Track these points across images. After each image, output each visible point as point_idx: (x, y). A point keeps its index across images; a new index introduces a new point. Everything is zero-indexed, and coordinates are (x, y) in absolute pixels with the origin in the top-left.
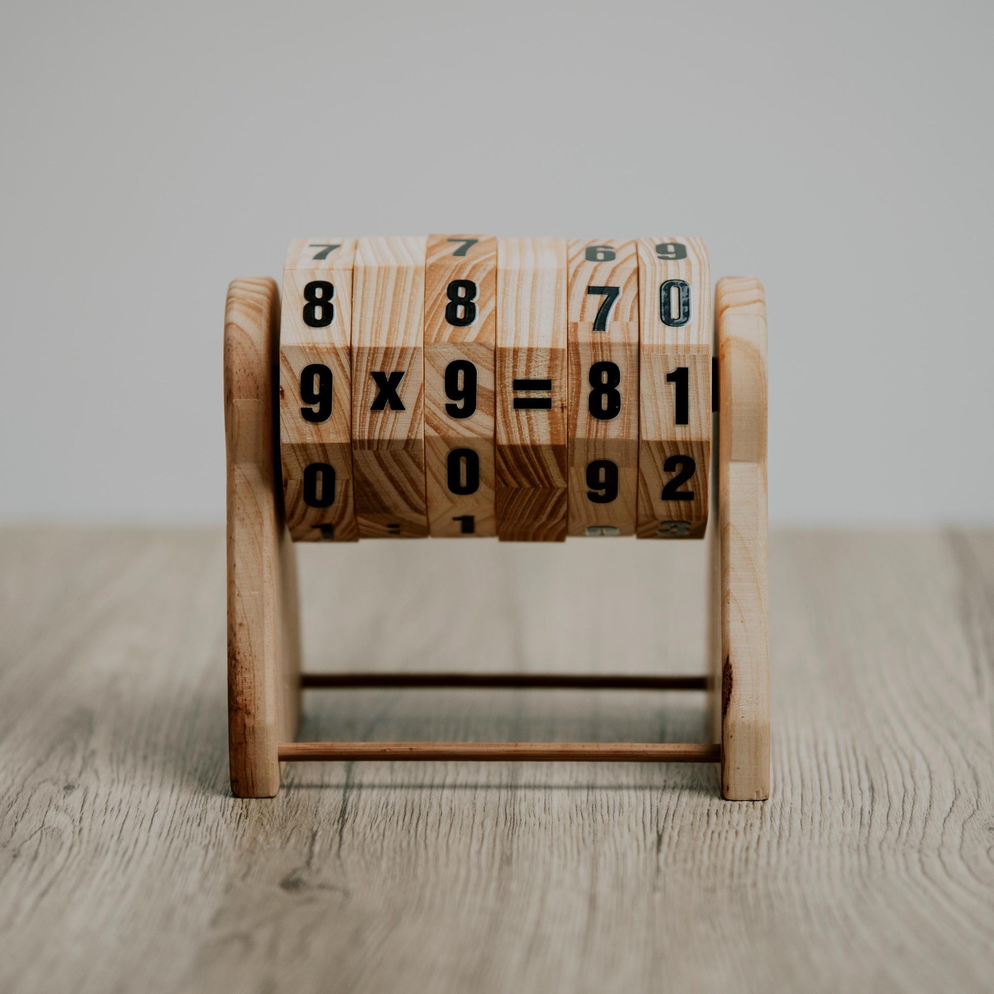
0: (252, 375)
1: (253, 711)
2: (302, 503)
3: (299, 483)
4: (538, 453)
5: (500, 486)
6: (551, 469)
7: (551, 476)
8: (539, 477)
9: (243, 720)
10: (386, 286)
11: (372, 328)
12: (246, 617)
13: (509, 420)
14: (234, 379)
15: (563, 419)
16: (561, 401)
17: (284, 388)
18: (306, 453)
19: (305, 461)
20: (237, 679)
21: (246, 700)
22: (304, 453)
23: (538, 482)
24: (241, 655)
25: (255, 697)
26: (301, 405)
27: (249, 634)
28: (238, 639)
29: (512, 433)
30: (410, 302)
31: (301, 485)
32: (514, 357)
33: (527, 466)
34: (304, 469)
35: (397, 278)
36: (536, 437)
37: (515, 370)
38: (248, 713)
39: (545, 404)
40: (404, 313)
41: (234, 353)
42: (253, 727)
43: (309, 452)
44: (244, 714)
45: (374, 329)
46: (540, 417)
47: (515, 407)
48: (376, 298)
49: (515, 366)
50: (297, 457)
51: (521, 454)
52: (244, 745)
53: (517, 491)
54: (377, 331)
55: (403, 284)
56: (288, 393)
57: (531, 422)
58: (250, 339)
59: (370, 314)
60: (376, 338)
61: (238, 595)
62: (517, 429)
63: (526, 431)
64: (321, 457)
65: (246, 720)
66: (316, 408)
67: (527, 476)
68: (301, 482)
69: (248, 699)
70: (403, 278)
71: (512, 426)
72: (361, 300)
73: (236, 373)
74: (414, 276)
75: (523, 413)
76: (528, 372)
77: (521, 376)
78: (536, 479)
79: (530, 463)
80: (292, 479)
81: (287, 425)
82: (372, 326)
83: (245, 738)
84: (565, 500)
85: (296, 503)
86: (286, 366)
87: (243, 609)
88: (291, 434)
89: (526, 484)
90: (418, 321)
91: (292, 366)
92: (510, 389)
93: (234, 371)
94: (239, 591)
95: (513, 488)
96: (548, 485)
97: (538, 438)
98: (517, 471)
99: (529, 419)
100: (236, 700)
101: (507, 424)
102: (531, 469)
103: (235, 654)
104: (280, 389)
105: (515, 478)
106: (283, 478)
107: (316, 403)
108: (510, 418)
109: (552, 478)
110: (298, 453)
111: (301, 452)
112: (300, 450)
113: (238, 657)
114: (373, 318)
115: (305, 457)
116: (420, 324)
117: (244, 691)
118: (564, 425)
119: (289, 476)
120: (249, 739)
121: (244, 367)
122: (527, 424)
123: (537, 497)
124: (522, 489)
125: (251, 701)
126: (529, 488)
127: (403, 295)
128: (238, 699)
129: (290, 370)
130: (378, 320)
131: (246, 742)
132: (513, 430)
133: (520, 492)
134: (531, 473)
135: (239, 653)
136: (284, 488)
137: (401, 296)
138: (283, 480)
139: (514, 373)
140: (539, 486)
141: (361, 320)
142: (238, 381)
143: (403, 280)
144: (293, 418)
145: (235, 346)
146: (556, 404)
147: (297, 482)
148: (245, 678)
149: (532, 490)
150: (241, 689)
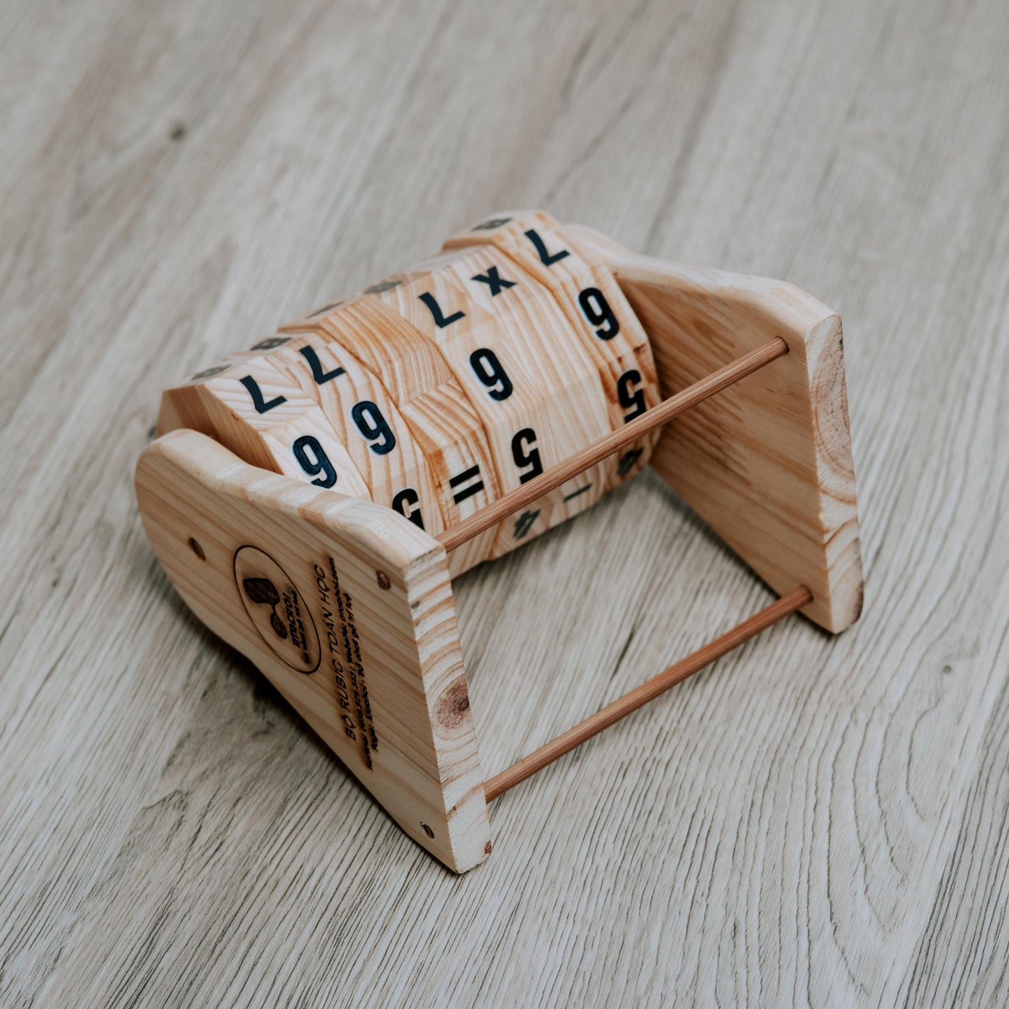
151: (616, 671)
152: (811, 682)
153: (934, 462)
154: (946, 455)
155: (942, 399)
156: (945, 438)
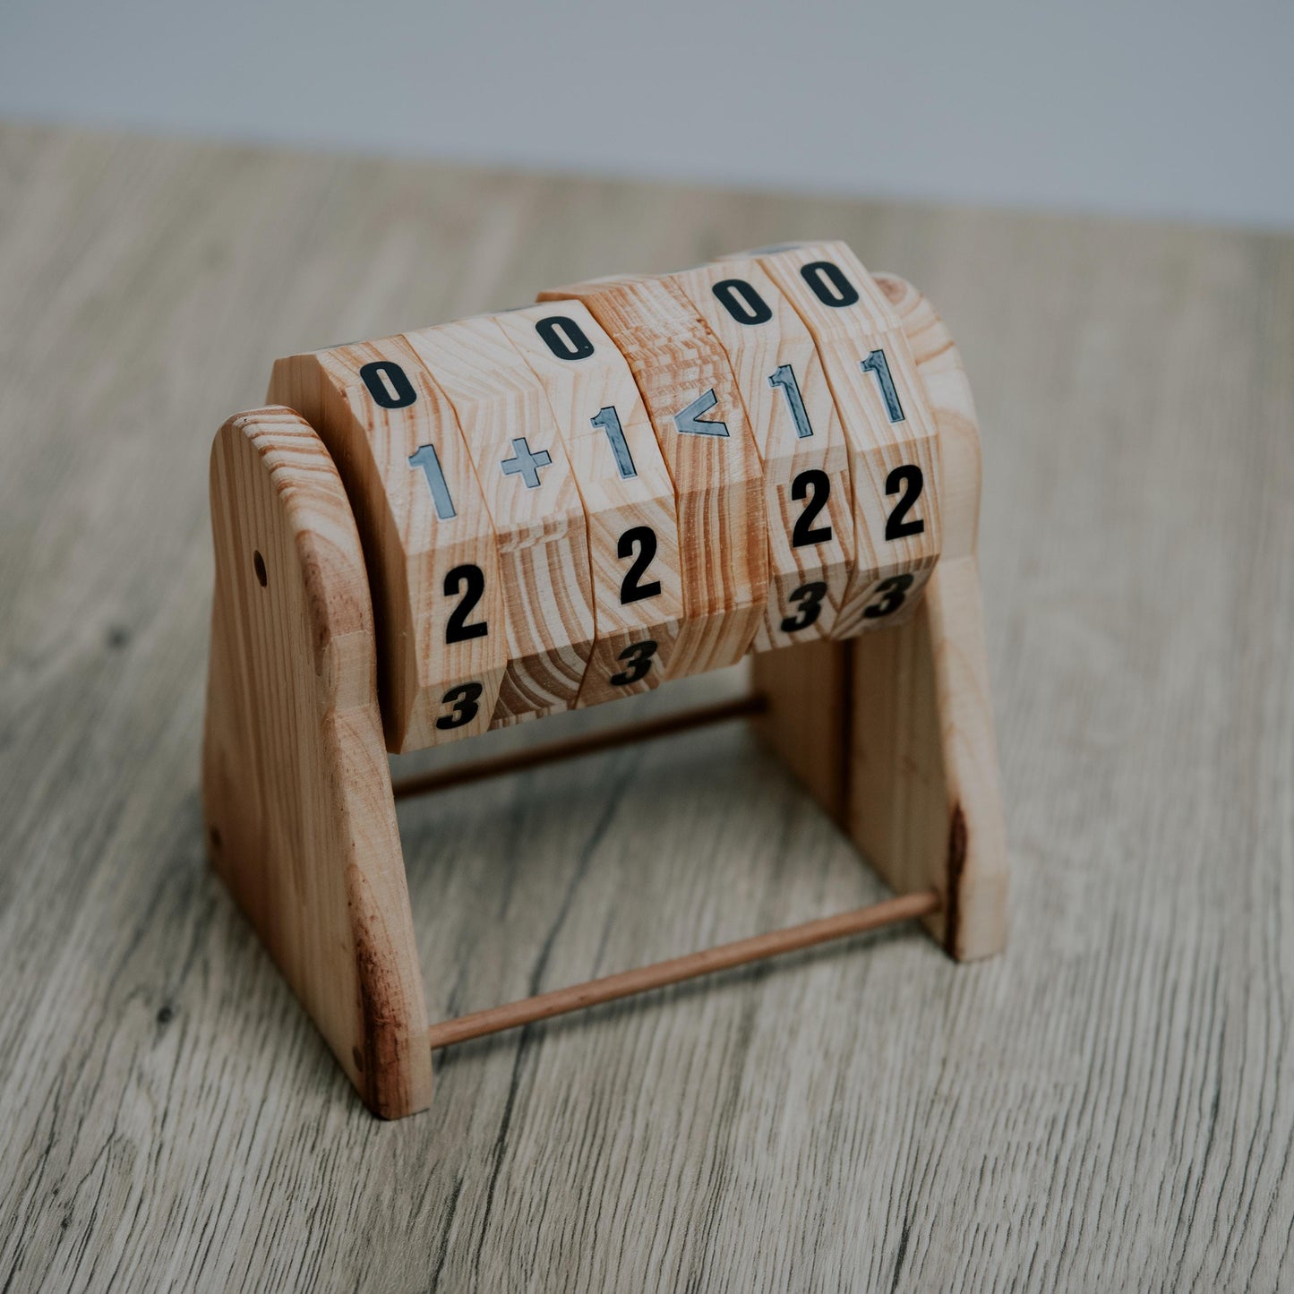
0: (352, 601)
1: (404, 1022)
9: (393, 1035)
12: (377, 907)
14: (329, 612)
20: (379, 987)
21: (393, 1010)
24: (379, 955)
25: (404, 1004)
27: (384, 927)
28: (372, 937)
38: (399, 1025)
41: (323, 575)
42: (407, 1040)
44: (394, 1028)
52: (395, 1064)
58: (338, 550)
61: (364, 881)
65: (397, 1035)
69: (396, 1008)
73: (331, 603)
83: (397, 1055)
87: (373, 897)
93: (328, 601)
94: (364, 876)
100: (382, 1014)
103: (370, 956)
113: (375, 959)
117: (390, 1000)
120: (402, 1055)
121: (339, 592)
125: (399, 1009)
128: (383, 1012)
131: (398, 1060)
135: (375, 954)
142: (335, 613)
145: (321, 565)
148: (388, 984)
150: (385, 998)
151: (895, 1283)
152: (1171, 1278)
153: (1258, 986)
154: (1273, 977)
155: (1248, 907)
156: (1265, 956)
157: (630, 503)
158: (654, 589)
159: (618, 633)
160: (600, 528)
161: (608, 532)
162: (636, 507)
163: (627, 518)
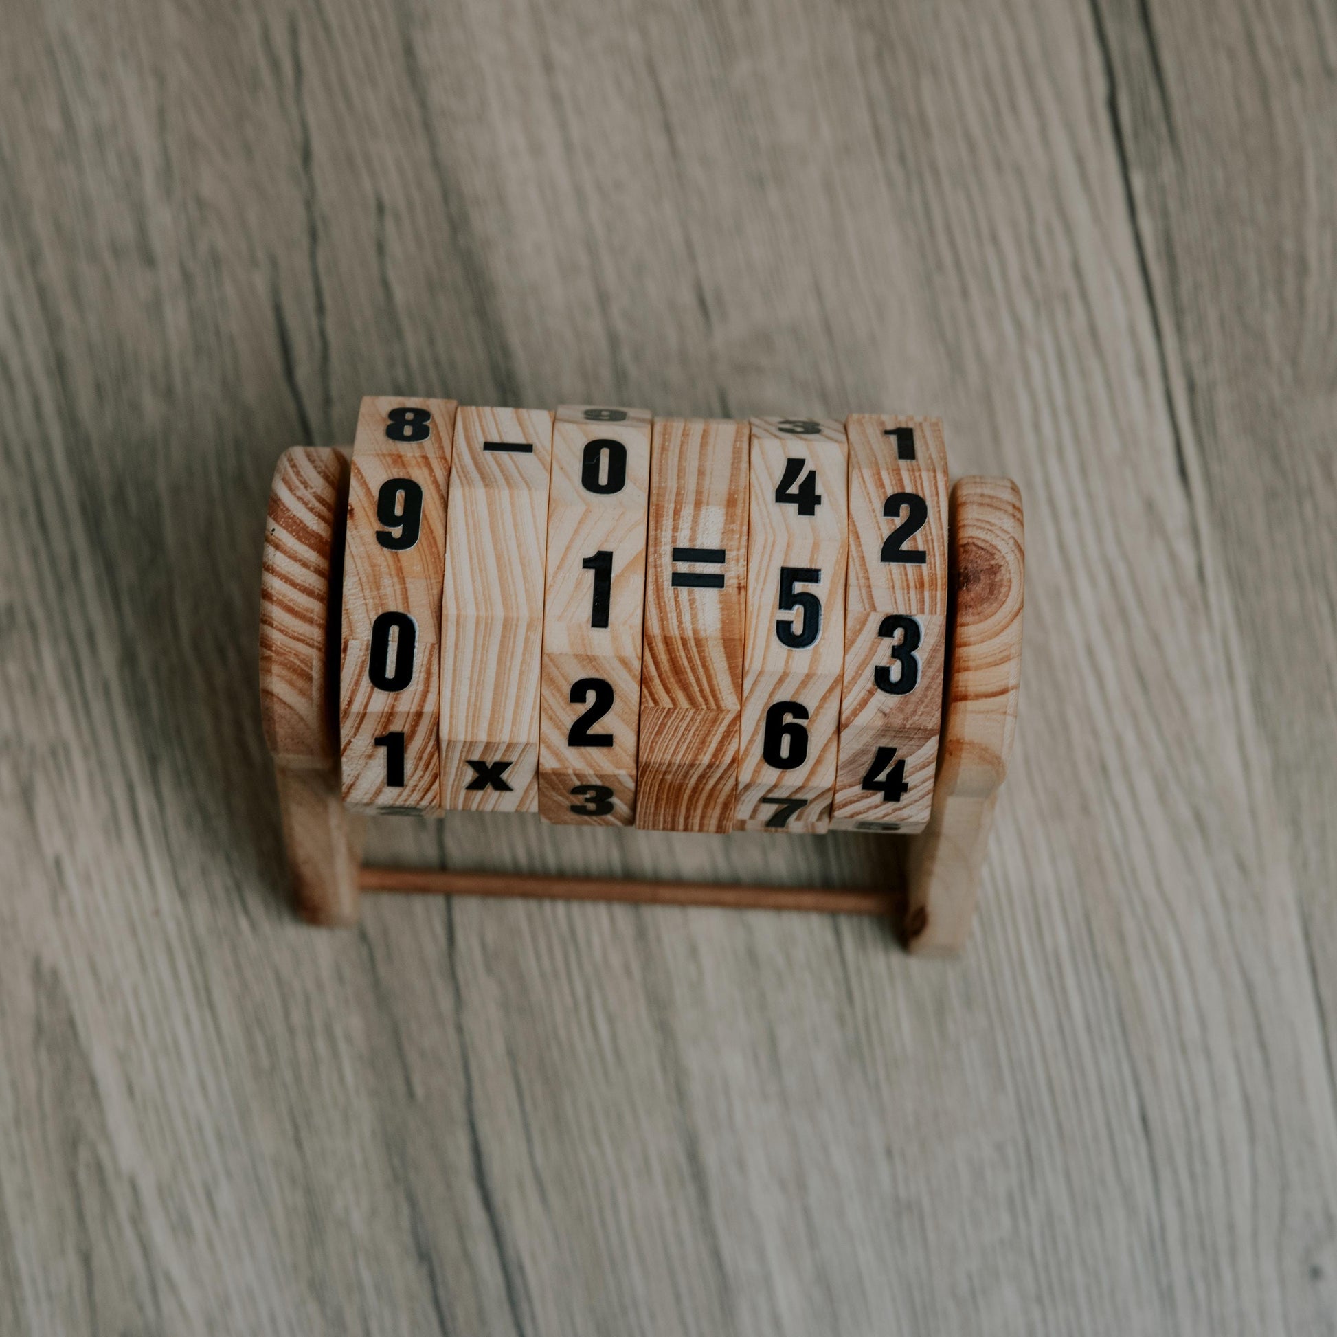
2: (366, 681)
3: (364, 647)
4: (703, 651)
5: (646, 705)
6: (719, 679)
7: (719, 689)
8: (702, 691)
10: (488, 648)
11: (467, 713)
13: (665, 602)
15: (739, 603)
16: (738, 578)
17: (354, 506)
18: (379, 594)
19: (376, 606)
22: (376, 593)
23: (701, 699)
26: (378, 526)
29: (667, 620)
30: (521, 673)
31: (367, 650)
32: (674, 517)
33: (686, 672)
34: (373, 621)
35: (503, 636)
36: (700, 626)
37: (676, 534)
39: (716, 581)
40: (513, 691)
43: (382, 592)
45: (471, 714)
46: (708, 597)
47: (673, 585)
48: (473, 667)
49: (675, 529)
50: (365, 599)
51: (679, 652)
53: (670, 712)
54: (474, 716)
55: (511, 645)
56: (358, 512)
57: (694, 606)
58: (297, 714)
59: (464, 690)
60: (473, 727)
62: (675, 614)
63: (687, 618)
64: (400, 601)
66: (397, 532)
67: (685, 687)
68: (368, 645)
70: (512, 636)
71: (668, 609)
72: (452, 668)
74: (527, 632)
75: (684, 591)
76: (692, 539)
77: (683, 543)
78: (698, 694)
79: (691, 667)
80: (356, 639)
81: (355, 552)
82: (468, 709)
84: (736, 732)
85: (357, 683)
86: (358, 480)
88: (359, 565)
89: (683, 703)
90: (532, 704)
91: (367, 481)
92: (667, 558)
95: (664, 708)
96: (714, 707)
97: (703, 628)
98: (672, 680)
99: (692, 602)
101: (661, 608)
102: (692, 678)
104: (349, 508)
105: (668, 691)
106: (343, 636)
107: (398, 525)
108: (666, 600)
109: (721, 693)
110: (367, 593)
111: (371, 591)
112: (371, 588)
114: (470, 697)
115: (377, 601)
116: (534, 708)
118: (740, 612)
119: (352, 632)
122: (688, 608)
123: (697, 724)
124: (677, 711)
126: (687, 709)
127: (511, 663)
129: (364, 484)
130: (476, 700)
132: (669, 615)
133: (674, 715)
134: (691, 683)
136: (343, 655)
137: (508, 664)
138: (343, 641)
139: (674, 539)
140: (701, 705)
141: (452, 699)
143: (512, 640)
144: (364, 544)
146: (731, 581)
147: (362, 645)
149: (691, 712)
157: (589, 654)
158: (605, 741)
159: (561, 771)
160: (554, 669)
161: (563, 675)
162: (595, 659)
163: (584, 667)
